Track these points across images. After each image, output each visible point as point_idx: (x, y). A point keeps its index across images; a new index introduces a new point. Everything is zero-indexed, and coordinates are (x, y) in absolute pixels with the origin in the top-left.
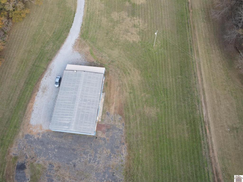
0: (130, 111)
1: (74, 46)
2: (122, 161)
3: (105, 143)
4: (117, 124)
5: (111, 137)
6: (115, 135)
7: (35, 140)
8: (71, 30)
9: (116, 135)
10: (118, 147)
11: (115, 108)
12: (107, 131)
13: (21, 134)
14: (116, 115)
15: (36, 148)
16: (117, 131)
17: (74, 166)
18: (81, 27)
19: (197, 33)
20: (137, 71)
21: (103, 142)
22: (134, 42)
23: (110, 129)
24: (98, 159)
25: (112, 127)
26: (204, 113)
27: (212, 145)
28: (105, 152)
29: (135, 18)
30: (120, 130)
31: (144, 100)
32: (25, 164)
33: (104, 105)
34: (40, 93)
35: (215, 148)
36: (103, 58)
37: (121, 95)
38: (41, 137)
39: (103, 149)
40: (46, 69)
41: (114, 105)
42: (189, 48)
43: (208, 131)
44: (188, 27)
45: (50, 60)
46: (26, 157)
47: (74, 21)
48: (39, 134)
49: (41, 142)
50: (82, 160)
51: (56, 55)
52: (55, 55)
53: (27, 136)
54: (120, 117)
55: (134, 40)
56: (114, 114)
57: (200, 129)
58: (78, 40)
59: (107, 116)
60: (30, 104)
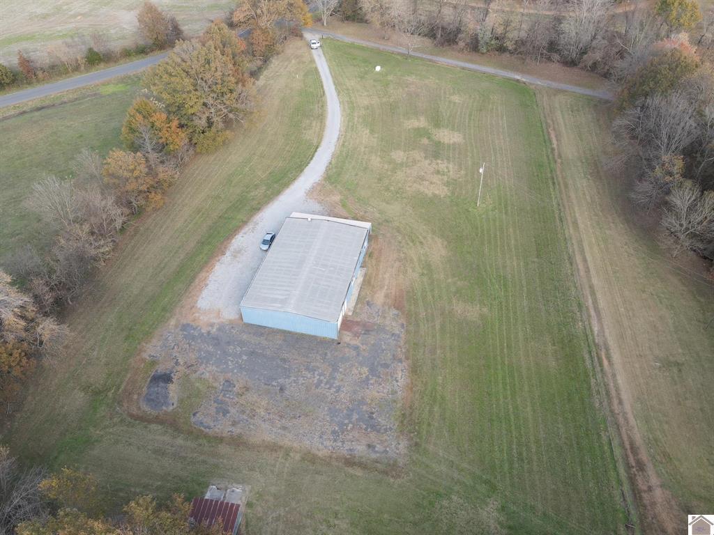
0: (421, 303)
1: (311, 193)
2: (393, 393)
3: (358, 355)
4: (387, 322)
5: (373, 345)
6: (383, 343)
7: (203, 334)
8: (307, 170)
9: (385, 343)
10: (386, 366)
11: (387, 296)
12: (365, 334)
13: (173, 322)
14: (387, 308)
15: (200, 350)
16: (388, 337)
17: (282, 389)
18: (327, 167)
19: (573, 195)
20: (439, 241)
21: (354, 353)
22: (435, 195)
23: (372, 331)
24: (337, 383)
25: (376, 328)
26: (596, 329)
27: (617, 390)
28: (355, 371)
29: (440, 162)
30: (393, 334)
31: (453, 289)
32: (172, 375)
33: (361, 288)
34: (227, 258)
35: (625, 396)
36: (367, 214)
37: (401, 276)
38: (214, 330)
39: (352, 366)
40: (245, 223)
41: (384, 291)
42: (556, 216)
43: (605, 363)
44: (554, 183)
45: (257, 209)
46: (177, 363)
47: (314, 158)
48: (212, 325)
49: (216, 340)
50: (301, 380)
51: (271, 204)
52: (269, 203)
53: (185, 327)
54: (396, 312)
55: (437, 192)
56: (383, 306)
57: (587, 356)
58: (318, 184)
59: (367, 307)
60: (202, 275)
